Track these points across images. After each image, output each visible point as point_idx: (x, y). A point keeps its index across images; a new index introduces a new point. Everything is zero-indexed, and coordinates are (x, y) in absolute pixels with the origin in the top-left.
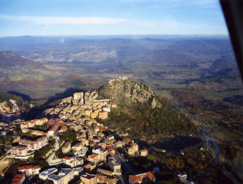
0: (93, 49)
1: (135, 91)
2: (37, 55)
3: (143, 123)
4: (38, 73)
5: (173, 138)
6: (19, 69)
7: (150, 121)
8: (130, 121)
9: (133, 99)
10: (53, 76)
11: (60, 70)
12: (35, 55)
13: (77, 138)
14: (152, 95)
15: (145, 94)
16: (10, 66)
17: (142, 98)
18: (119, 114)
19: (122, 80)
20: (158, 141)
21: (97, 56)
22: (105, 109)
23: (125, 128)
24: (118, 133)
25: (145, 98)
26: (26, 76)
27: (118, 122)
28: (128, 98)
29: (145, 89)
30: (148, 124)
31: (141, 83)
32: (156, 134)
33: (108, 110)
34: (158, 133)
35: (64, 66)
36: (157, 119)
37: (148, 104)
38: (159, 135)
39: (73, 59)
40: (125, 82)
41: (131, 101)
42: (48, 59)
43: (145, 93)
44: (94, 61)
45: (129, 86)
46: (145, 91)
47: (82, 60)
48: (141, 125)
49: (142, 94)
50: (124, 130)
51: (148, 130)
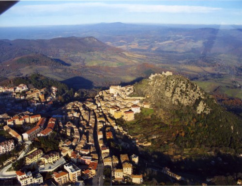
0: (179, 38)
1: (178, 90)
2: (123, 41)
3: (178, 132)
4: (114, 60)
5: (213, 156)
6: (98, 54)
7: (188, 129)
8: (161, 127)
9: (173, 100)
10: (128, 64)
11: (138, 58)
12: (121, 41)
13: (60, 145)
14: (199, 97)
15: (192, 95)
16: (89, 51)
17: (185, 100)
18: (150, 117)
19: (165, 76)
20: (191, 157)
21: (182, 46)
22: (133, 109)
23: (150, 136)
24: (137, 141)
25: (190, 100)
26: (101, 62)
27: (144, 126)
28: (168, 97)
29: (192, 88)
30: (183, 134)
31: (188, 81)
32: (190, 147)
33: (137, 110)
34: (193, 147)
35: (144, 55)
36: (199, 128)
37: (192, 108)
38: (194, 149)
39: (156, 48)
40: (168, 78)
41: (172, 101)
42: (132, 47)
43: (192, 93)
44: (178, 50)
45: (172, 83)
46: (192, 91)
47: (166, 49)
48: (174, 134)
49: (187, 95)
50: (147, 137)
51: (180, 141)
